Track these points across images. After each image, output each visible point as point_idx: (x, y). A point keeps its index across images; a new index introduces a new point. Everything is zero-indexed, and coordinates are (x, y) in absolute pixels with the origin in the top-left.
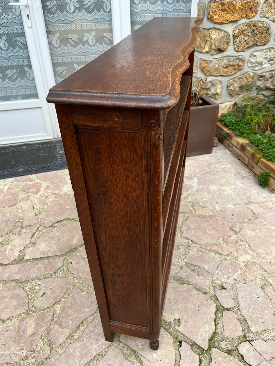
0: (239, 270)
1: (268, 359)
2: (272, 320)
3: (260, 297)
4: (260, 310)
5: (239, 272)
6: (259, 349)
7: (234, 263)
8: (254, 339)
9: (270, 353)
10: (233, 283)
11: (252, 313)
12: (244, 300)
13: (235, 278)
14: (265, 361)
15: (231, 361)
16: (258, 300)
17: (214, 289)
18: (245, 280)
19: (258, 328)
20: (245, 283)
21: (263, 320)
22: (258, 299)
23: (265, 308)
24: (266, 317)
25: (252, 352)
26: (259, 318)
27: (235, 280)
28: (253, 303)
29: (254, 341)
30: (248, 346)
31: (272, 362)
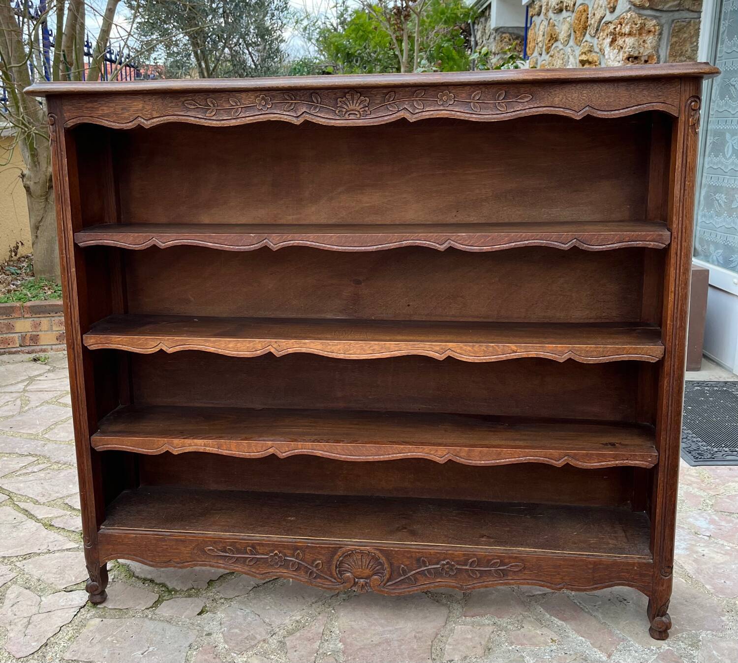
0: (226, 646)
1: (34, 618)
2: (83, 653)
3: (141, 656)
4: (118, 645)
5: (221, 646)
6: (59, 613)
7: (253, 644)
8: (79, 615)
9: (38, 624)
10: (206, 629)
11: (122, 631)
12: (157, 630)
13: (214, 635)
14: (36, 612)
15: (76, 578)
16: (139, 650)
17: (211, 599)
18: (197, 649)
19: (91, 628)
20: (190, 646)
21: (95, 641)
22: (140, 653)
23: (114, 653)
24: (97, 648)
25: (63, 604)
26: (105, 638)
27: (209, 634)
28: (139, 641)
29: (76, 613)
30: (77, 603)
31: (26, 620)
